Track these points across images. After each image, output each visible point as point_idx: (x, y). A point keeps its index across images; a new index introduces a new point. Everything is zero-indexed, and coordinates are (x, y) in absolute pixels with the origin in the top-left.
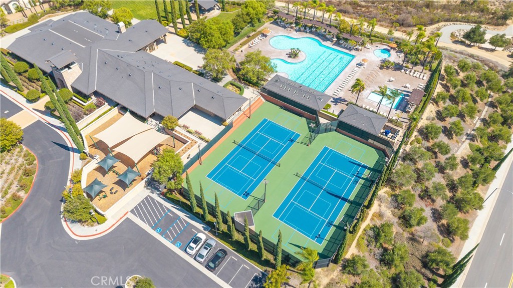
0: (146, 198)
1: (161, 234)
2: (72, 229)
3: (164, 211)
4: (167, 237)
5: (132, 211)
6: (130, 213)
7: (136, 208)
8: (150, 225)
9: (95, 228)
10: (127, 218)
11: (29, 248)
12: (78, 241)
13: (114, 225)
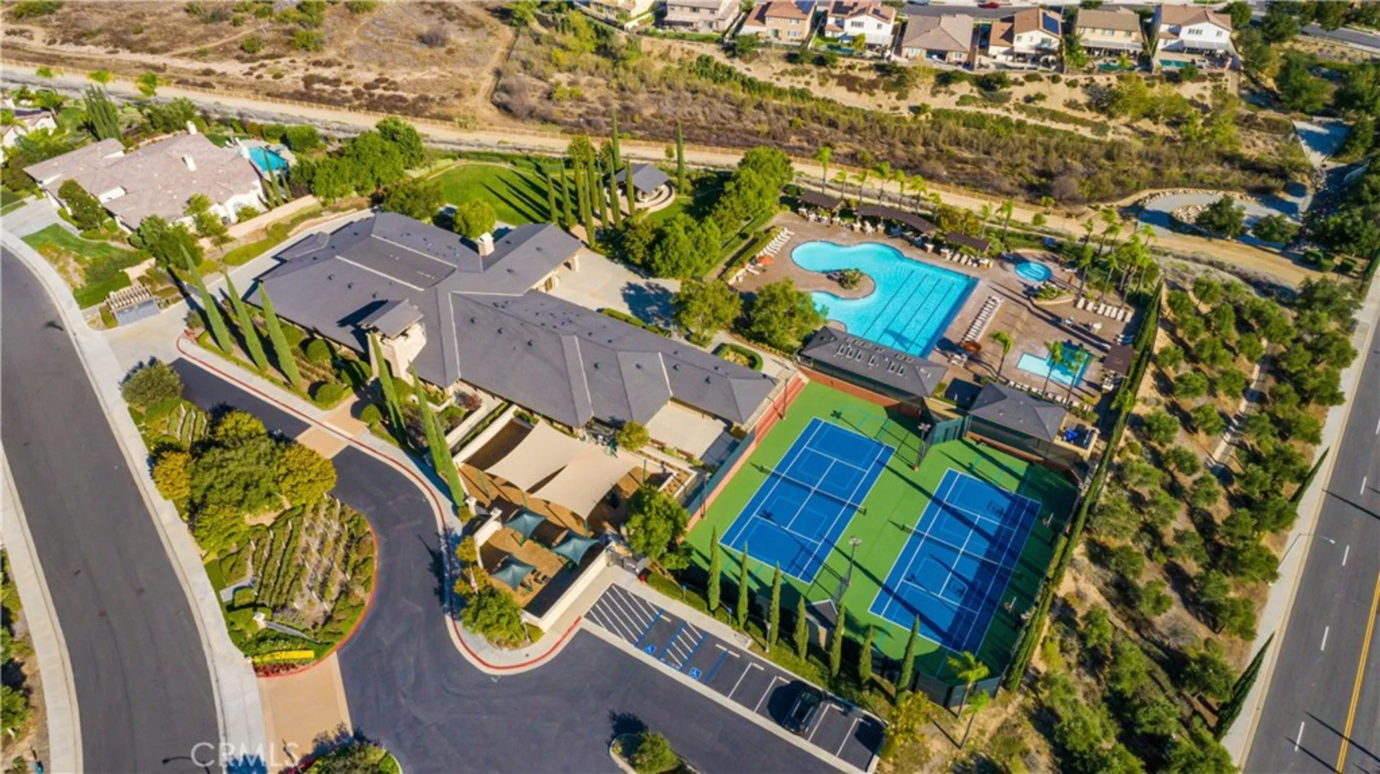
0: (610, 590)
1: (658, 655)
2: (479, 656)
3: (651, 612)
4: (669, 661)
5: (588, 616)
6: (584, 620)
7: (594, 609)
8: (631, 640)
9: (524, 651)
10: (582, 630)
11: (404, 696)
12: (495, 677)
13: (558, 644)
